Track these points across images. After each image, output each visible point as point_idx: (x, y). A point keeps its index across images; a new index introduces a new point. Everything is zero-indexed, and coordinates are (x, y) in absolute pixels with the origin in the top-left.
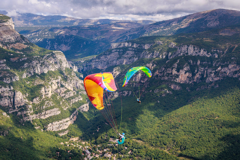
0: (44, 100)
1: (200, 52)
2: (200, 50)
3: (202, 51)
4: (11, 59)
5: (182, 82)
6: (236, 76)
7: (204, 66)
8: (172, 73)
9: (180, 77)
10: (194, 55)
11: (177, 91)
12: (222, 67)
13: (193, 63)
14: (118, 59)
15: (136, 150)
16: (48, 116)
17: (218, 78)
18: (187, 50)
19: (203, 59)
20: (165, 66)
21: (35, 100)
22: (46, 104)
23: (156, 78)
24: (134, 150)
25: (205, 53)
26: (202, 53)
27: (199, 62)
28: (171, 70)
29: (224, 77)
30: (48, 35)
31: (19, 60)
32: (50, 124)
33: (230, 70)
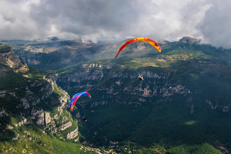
0: (62, 116)
1: (154, 75)
2: (154, 74)
3: (155, 74)
4: (31, 85)
5: (145, 96)
6: (182, 93)
7: (158, 85)
8: (139, 90)
9: (144, 92)
10: (150, 77)
11: (143, 102)
12: (172, 87)
13: (151, 82)
14: (89, 76)
15: (135, 150)
16: (66, 128)
17: (171, 94)
18: (146, 74)
19: (157, 79)
20: (132, 85)
21: (55, 116)
22: (63, 119)
23: (126, 93)
24: (134, 150)
25: (157, 76)
26: (156, 76)
27: (155, 83)
28: (138, 88)
29: (174, 94)
30: (23, 52)
31: (36, 85)
32: (69, 134)
33: (178, 89)
